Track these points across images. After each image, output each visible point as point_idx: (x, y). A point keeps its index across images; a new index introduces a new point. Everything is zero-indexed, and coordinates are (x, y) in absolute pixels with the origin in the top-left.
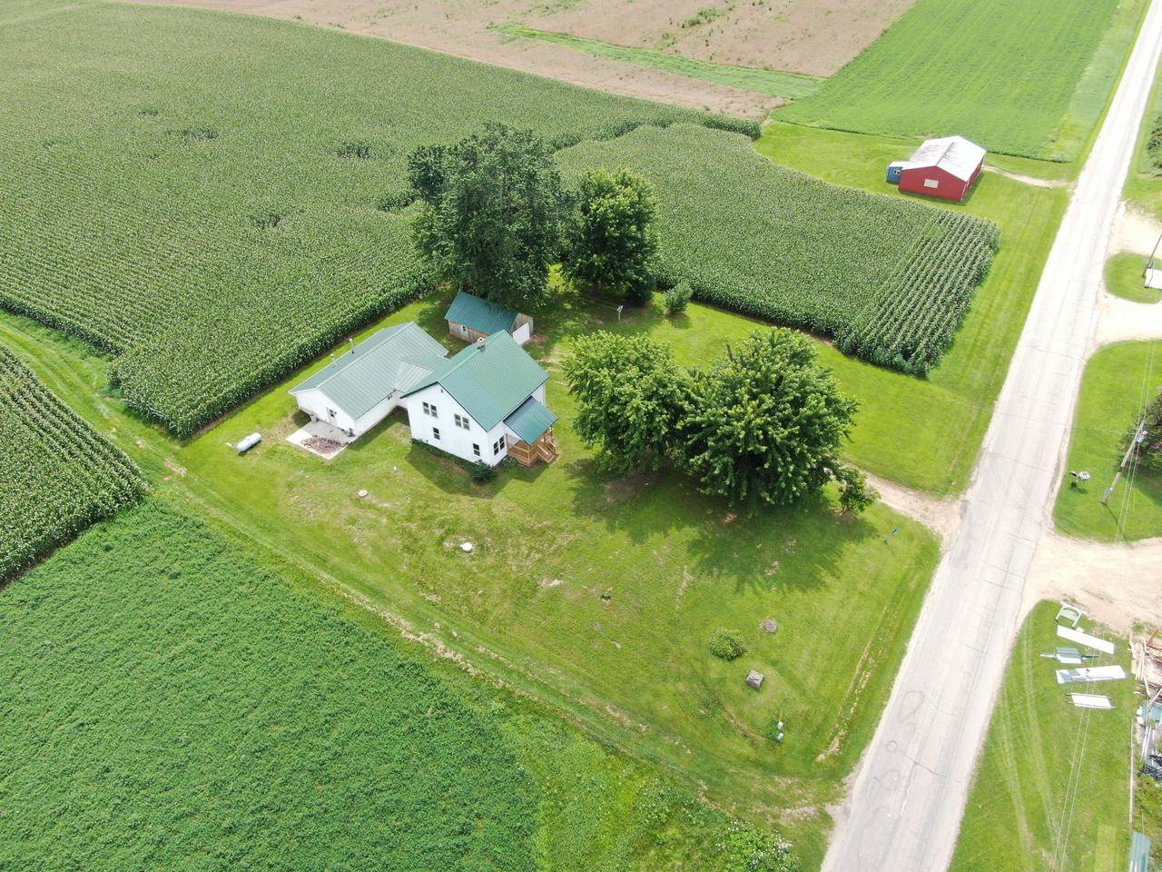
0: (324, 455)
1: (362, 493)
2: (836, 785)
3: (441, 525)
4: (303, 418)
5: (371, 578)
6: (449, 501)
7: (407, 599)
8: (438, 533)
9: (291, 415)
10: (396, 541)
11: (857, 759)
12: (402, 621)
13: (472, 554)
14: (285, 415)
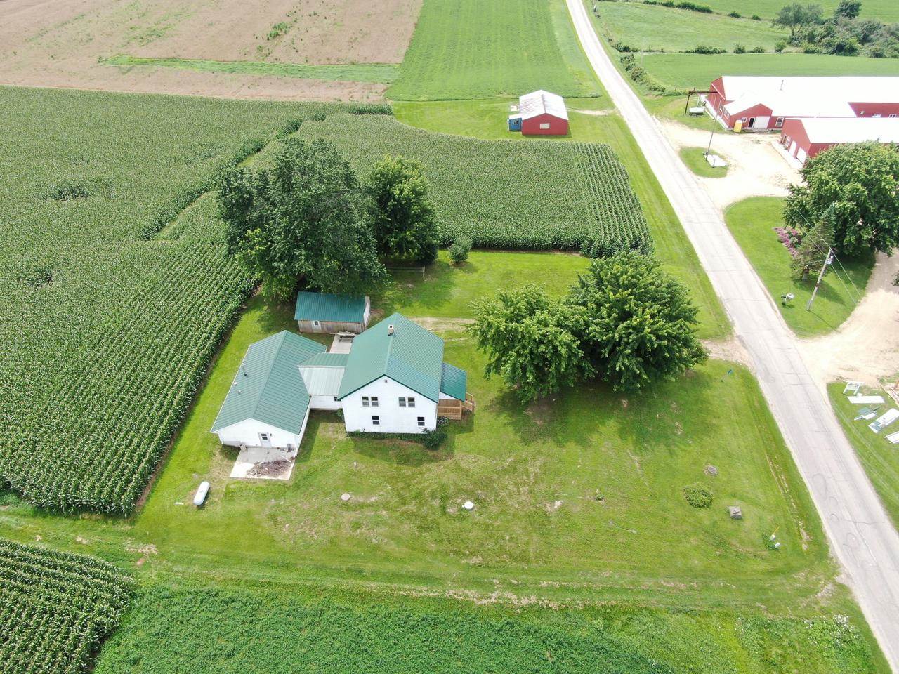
0: (280, 477)
1: (345, 497)
2: (828, 562)
3: (433, 496)
4: (232, 452)
5: (412, 568)
6: (421, 473)
7: (456, 572)
8: (436, 503)
9: (217, 453)
10: (408, 527)
11: (824, 537)
12: (467, 591)
13: (475, 509)
14: (212, 454)
